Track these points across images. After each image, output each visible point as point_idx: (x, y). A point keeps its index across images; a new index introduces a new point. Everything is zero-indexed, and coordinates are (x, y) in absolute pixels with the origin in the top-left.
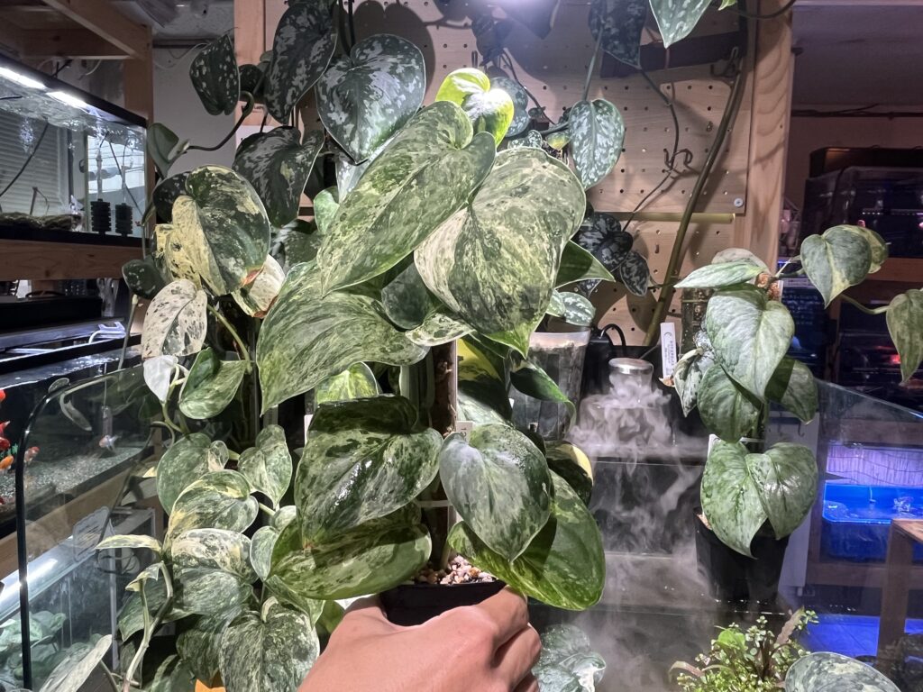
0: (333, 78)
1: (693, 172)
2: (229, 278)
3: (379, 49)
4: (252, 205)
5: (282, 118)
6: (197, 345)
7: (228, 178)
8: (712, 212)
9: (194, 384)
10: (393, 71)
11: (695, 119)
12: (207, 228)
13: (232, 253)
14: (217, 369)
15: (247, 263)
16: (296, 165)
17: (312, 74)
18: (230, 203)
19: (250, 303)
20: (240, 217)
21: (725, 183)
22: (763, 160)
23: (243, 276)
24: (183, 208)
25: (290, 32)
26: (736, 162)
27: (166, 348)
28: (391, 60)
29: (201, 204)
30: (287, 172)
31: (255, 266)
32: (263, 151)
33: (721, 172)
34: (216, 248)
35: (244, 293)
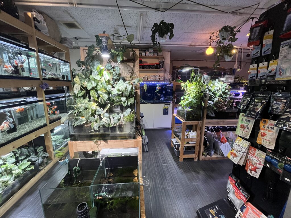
0: (91, 64)
1: (131, 72)
2: (82, 83)
3: (96, 61)
4: (83, 76)
5: (86, 67)
6: (79, 90)
7: (81, 74)
8: (133, 76)
9: (79, 93)
10: (97, 63)
11: (131, 67)
12: (79, 79)
13: (82, 81)
14: (81, 92)
15: (83, 82)
16: (88, 72)
17: (89, 63)
18: (81, 76)
19: (84, 86)
20: (82, 78)
21: (134, 73)
22: (138, 71)
23: (83, 83)
24: (76, 77)
25: (86, 59)
26: (135, 71)
27: (76, 90)
28: (97, 62)
29: (78, 76)
30: (87, 73)
31: (84, 82)
32: (84, 71)
33: (133, 72)
34: (80, 81)
35: (83, 85)
